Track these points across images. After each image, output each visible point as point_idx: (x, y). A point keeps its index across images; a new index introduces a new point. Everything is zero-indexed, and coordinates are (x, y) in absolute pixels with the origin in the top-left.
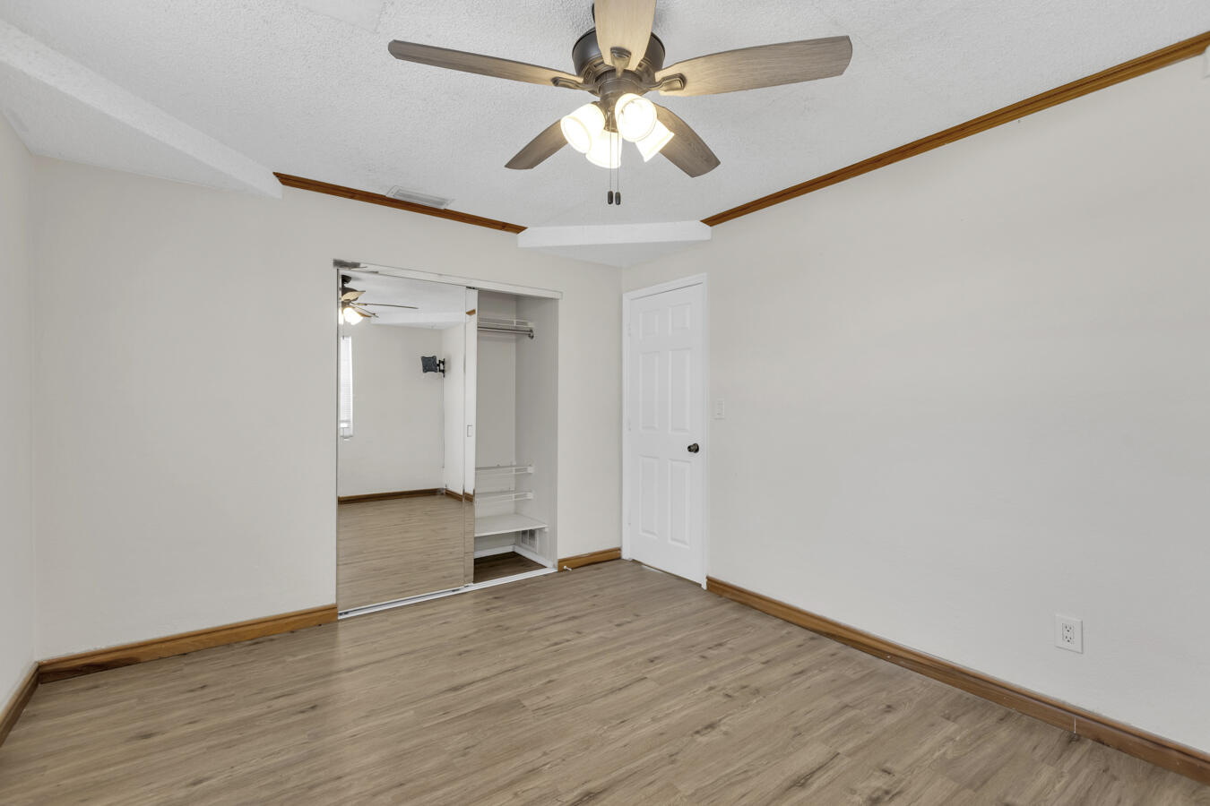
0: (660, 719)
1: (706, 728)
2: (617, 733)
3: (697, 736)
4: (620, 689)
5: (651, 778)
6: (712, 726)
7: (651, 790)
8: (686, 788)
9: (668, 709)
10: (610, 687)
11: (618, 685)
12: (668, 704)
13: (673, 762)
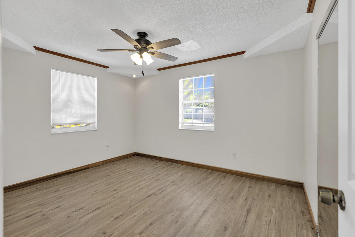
0: (133, 217)
1: (118, 217)
2: (146, 210)
3: (122, 214)
4: (149, 225)
5: (136, 202)
6: (116, 218)
7: (136, 200)
8: (128, 201)
9: (130, 221)
10: (153, 225)
11: (151, 227)
12: (131, 223)
13: (131, 206)
